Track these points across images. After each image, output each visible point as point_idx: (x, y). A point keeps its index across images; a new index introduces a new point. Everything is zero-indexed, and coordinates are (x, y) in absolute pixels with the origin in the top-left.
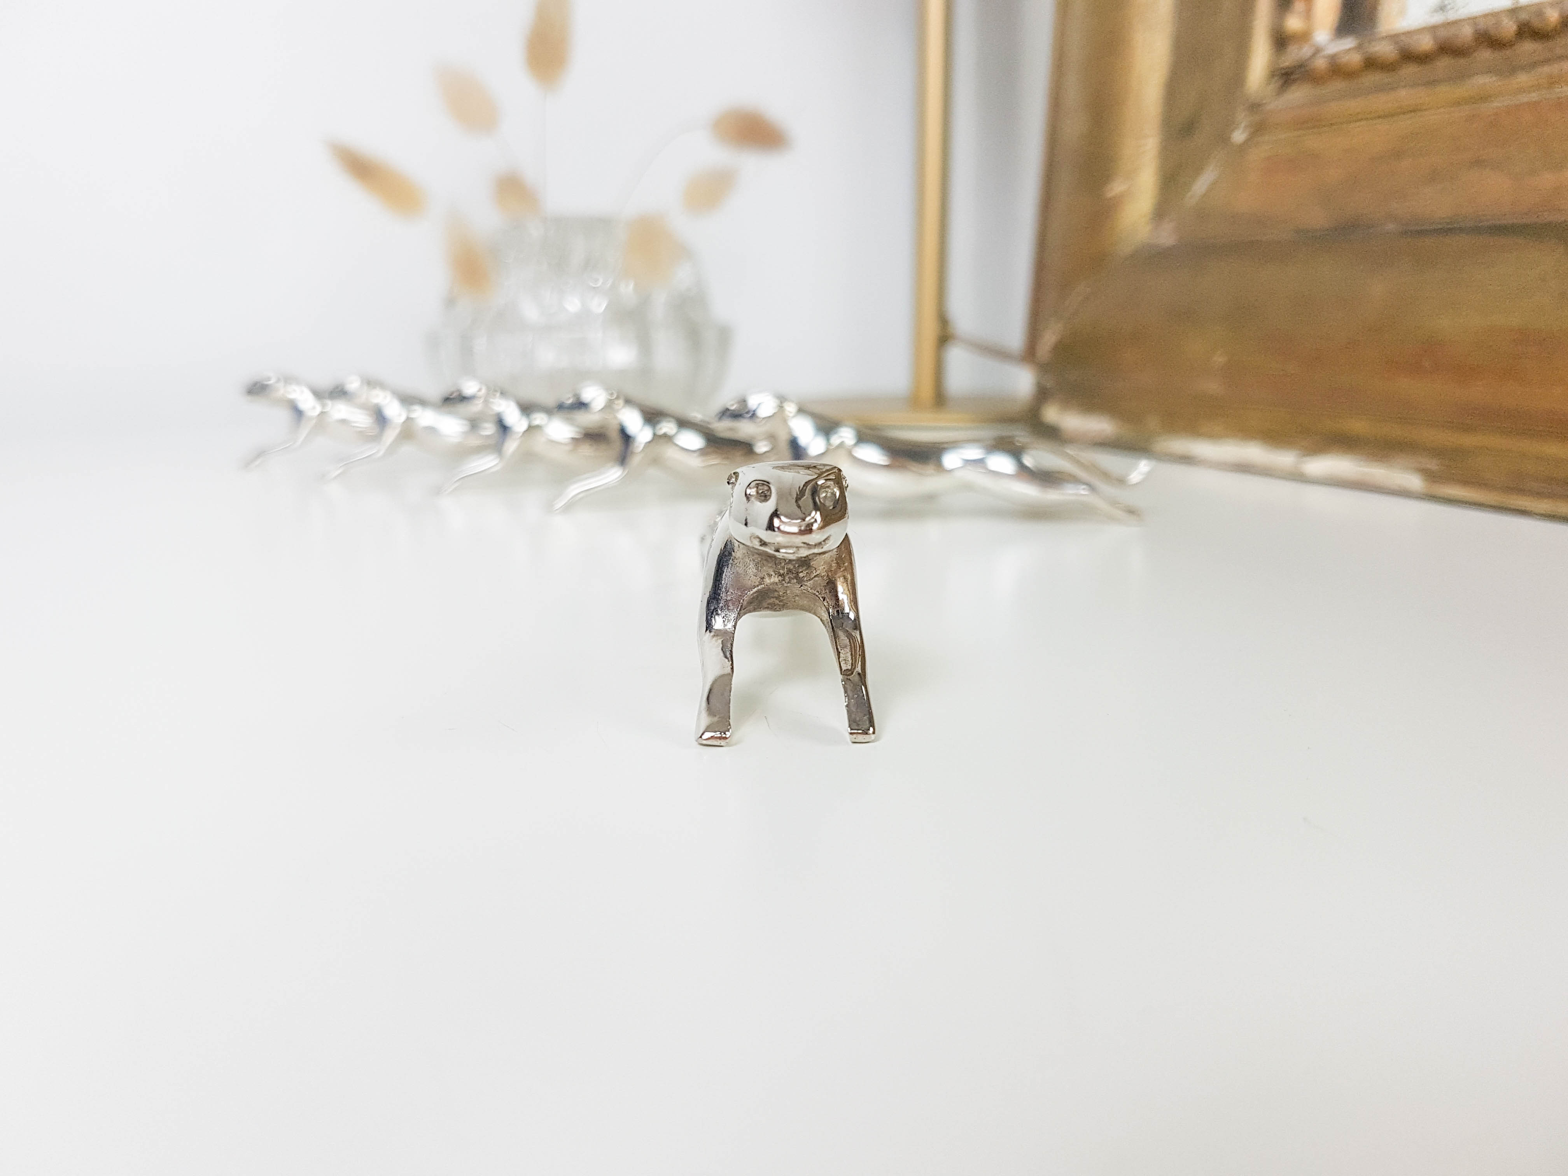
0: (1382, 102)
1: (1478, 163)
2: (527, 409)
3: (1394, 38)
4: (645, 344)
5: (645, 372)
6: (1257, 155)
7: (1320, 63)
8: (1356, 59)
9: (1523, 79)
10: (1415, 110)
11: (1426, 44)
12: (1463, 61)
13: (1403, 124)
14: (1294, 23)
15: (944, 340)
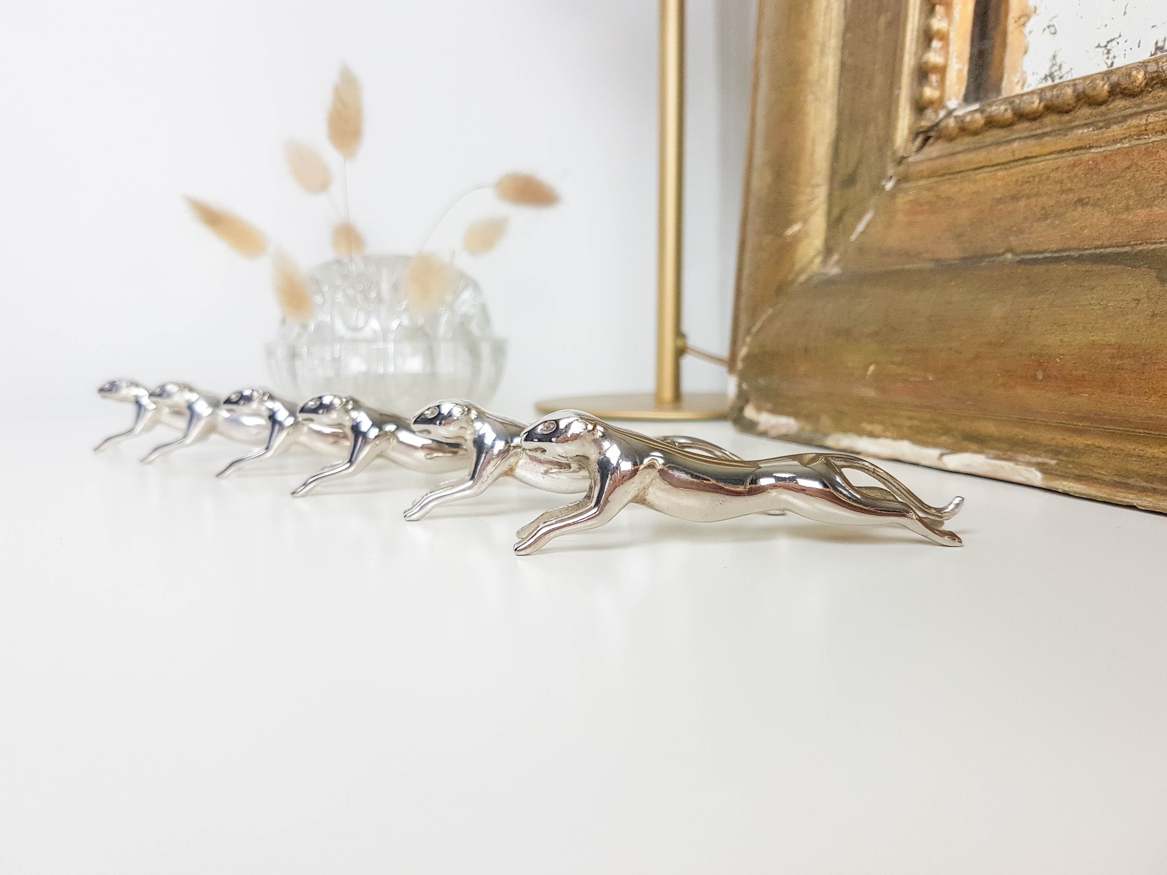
0: (1001, 154)
1: (1081, 202)
4: (431, 355)
5: (432, 377)
6: (902, 200)
7: (952, 124)
8: (979, 119)
10: (1027, 158)
12: (1067, 118)
13: (1018, 171)
14: (929, 93)
15: (680, 352)
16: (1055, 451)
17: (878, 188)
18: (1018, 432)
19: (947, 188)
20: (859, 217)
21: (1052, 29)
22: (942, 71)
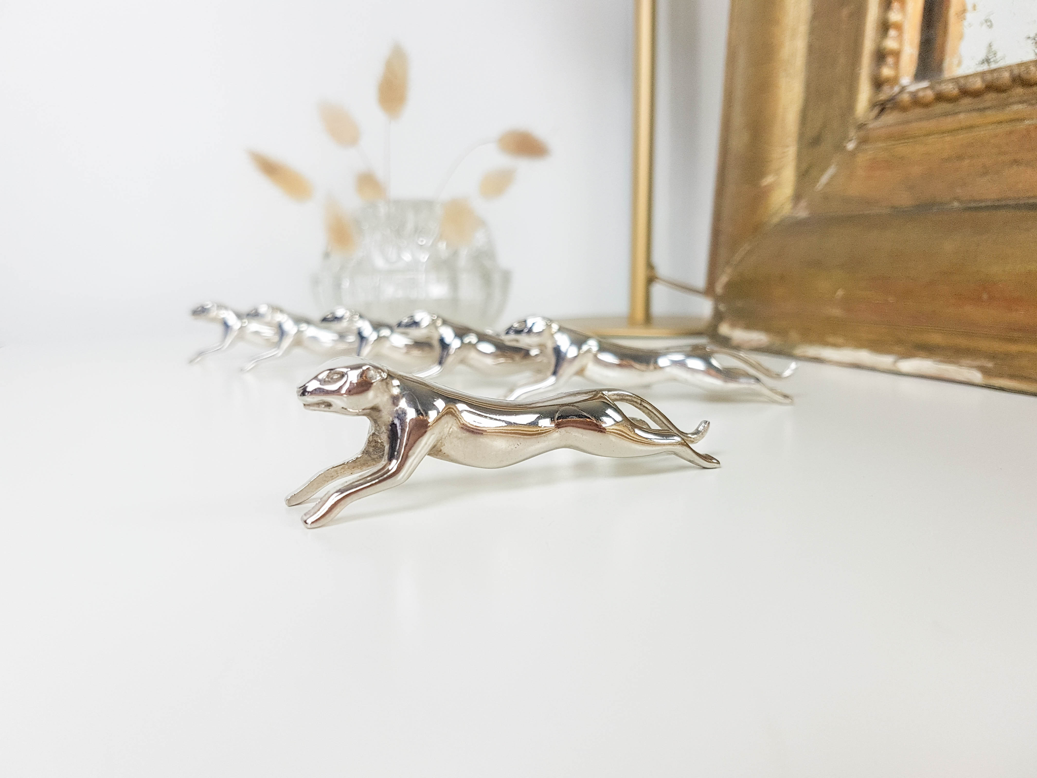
0: (949, 122)
1: (1016, 162)
3: (955, 80)
4: (454, 284)
5: (454, 301)
6: (862, 159)
7: (906, 97)
8: (930, 94)
10: (971, 127)
11: (978, 84)
12: (1004, 95)
13: (963, 137)
14: (887, 72)
15: (651, 280)
16: (993, 356)
17: (839, 147)
18: (963, 342)
19: (902, 149)
20: (823, 170)
21: (989, 23)
22: (897, 54)
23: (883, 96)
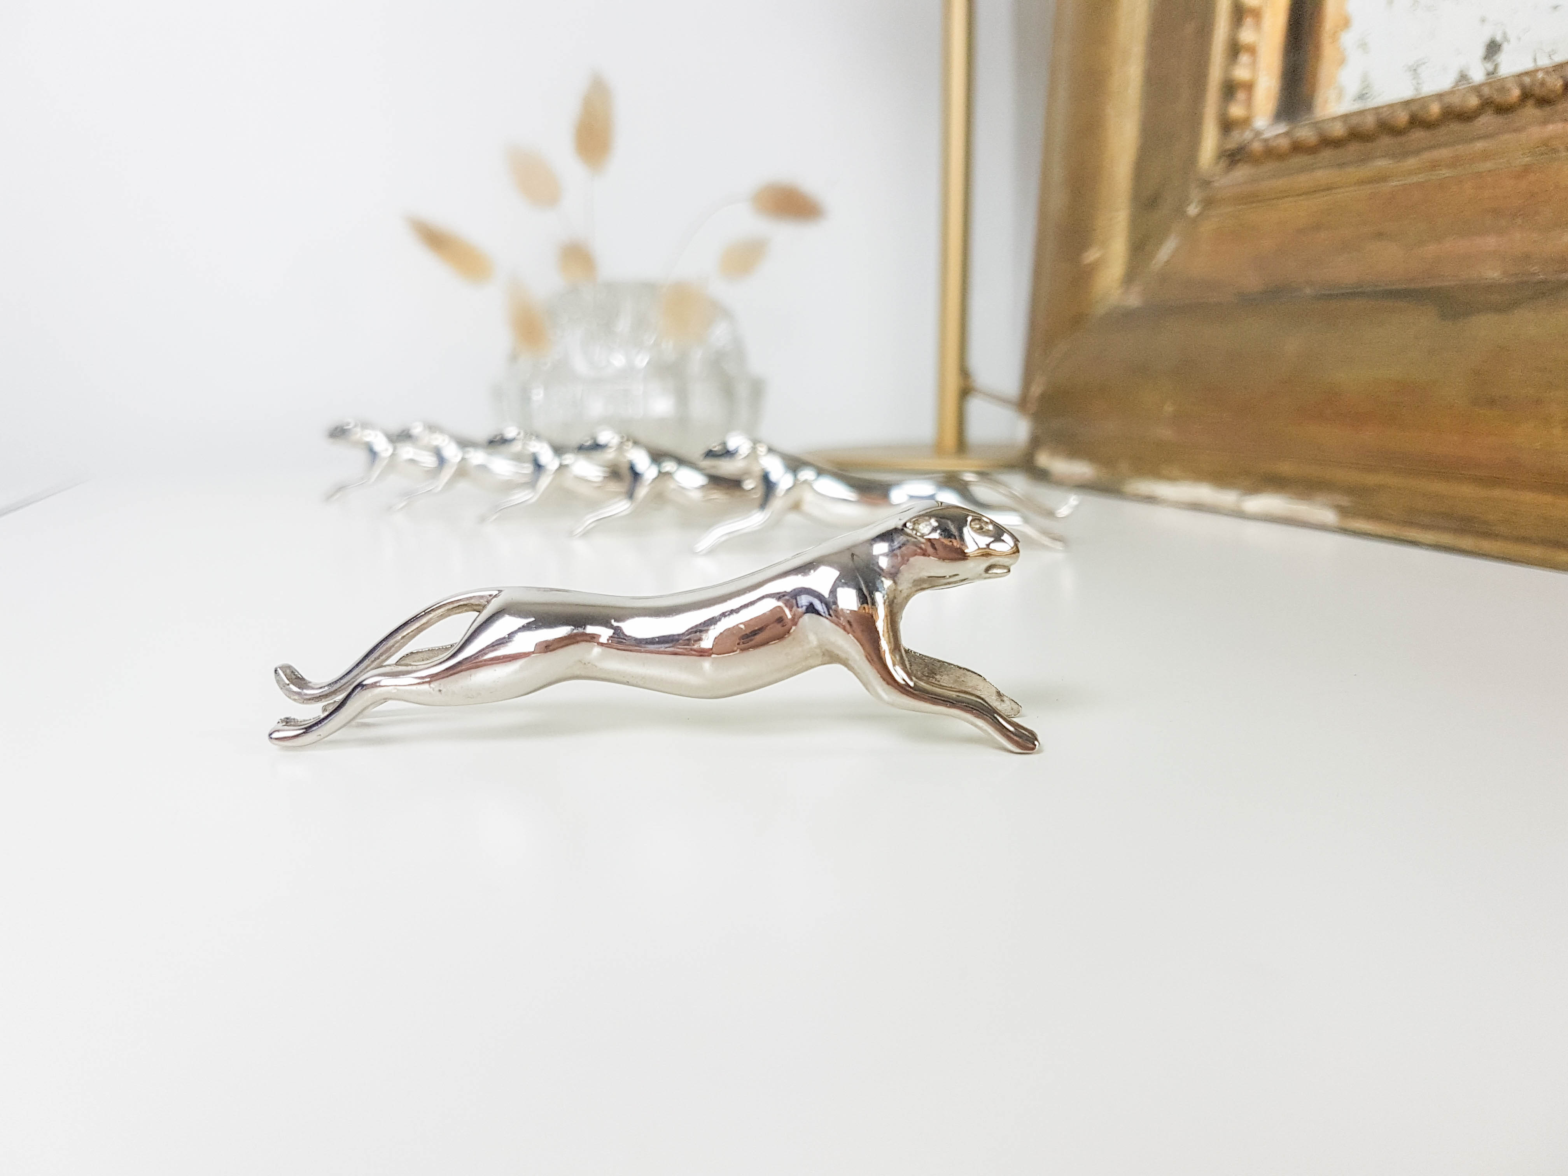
0: (1304, 180)
1: (1380, 235)
2: (558, 450)
4: (682, 396)
6: (1207, 227)
7: (1257, 146)
8: (1284, 143)
9: (1412, 162)
10: (1329, 188)
11: (1340, 130)
12: (1368, 146)
13: (1321, 200)
14: (1236, 111)
15: (966, 391)
16: (1350, 490)
17: (1180, 213)
18: (1313, 472)
19: (1253, 216)
20: (1160, 242)
21: (1363, 46)
22: (1249, 87)
23: (1231, 145)
